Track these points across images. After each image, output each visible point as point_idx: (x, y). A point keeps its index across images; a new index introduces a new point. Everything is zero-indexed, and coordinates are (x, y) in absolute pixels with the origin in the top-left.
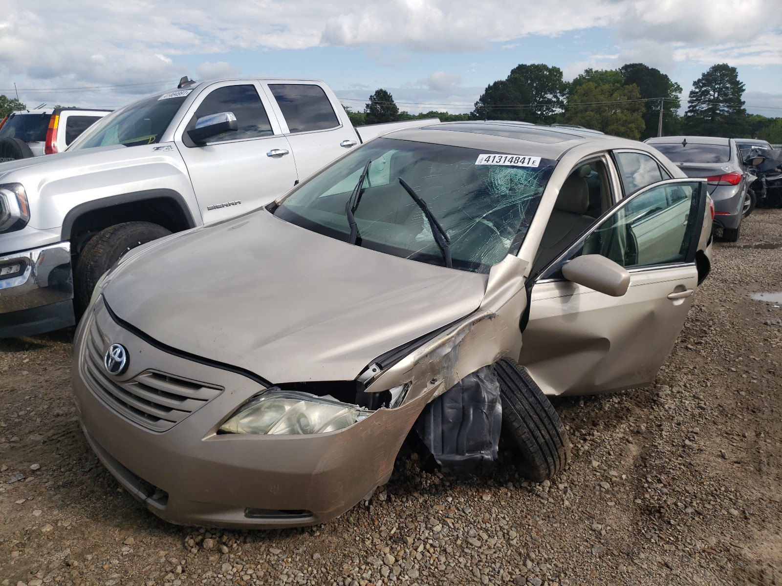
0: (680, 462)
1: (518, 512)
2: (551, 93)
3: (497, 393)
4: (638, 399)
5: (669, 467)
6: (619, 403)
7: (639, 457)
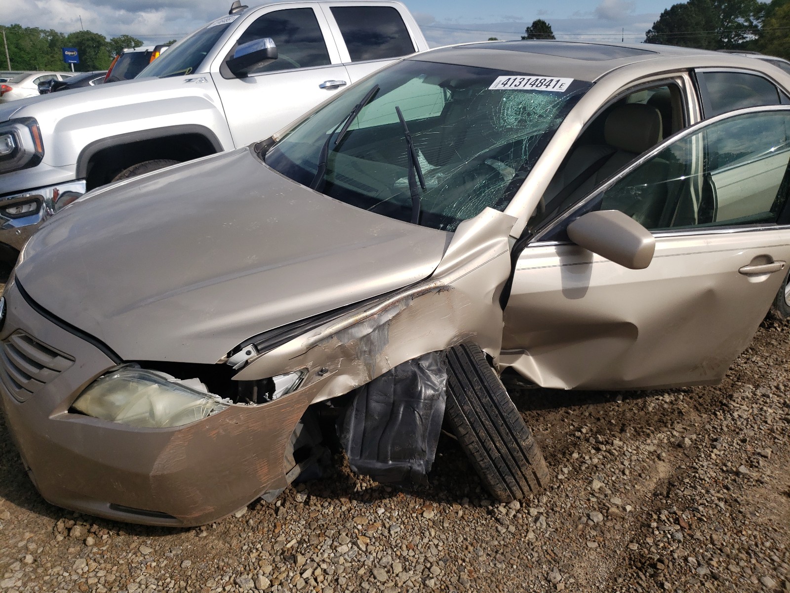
0: (722, 496)
1: (460, 540)
2: (743, 17)
3: (443, 387)
4: (701, 400)
5: (701, 501)
6: (671, 402)
7: (666, 481)
